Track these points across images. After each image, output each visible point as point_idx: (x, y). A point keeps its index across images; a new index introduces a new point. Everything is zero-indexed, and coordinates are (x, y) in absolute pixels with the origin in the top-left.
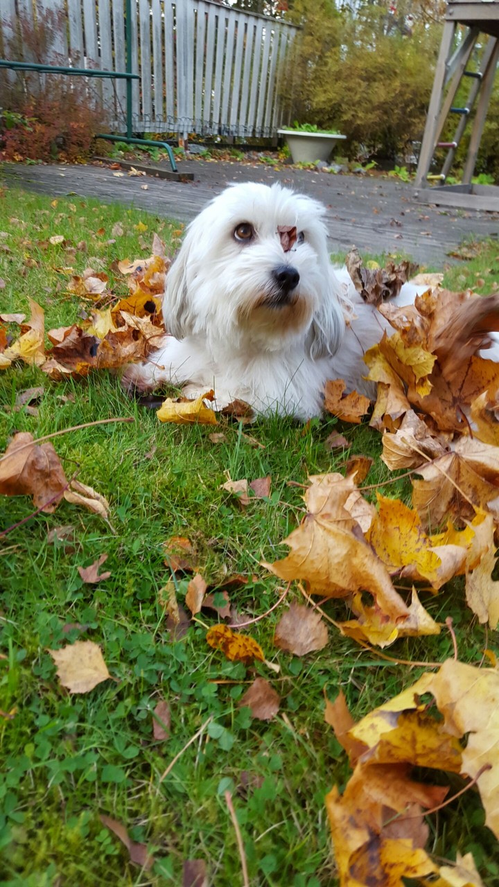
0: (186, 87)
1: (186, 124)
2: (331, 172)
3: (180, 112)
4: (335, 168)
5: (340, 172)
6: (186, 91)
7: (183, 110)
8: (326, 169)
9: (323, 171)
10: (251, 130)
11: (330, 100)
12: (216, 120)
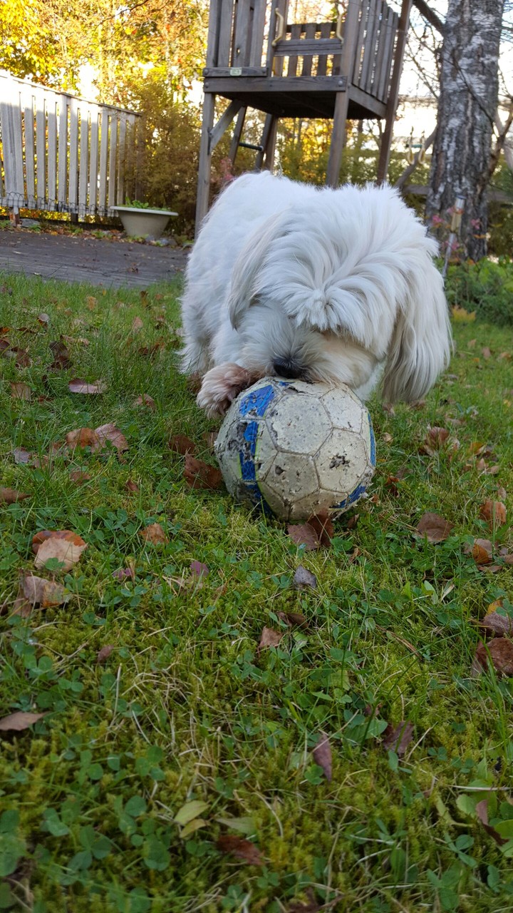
0: (15, 163)
1: (16, 198)
2: (158, 245)
3: (8, 187)
4: (163, 241)
5: (167, 245)
6: (15, 167)
7: (12, 185)
8: (154, 242)
9: (150, 244)
10: (93, 209)
11: (164, 180)
12: (51, 196)
